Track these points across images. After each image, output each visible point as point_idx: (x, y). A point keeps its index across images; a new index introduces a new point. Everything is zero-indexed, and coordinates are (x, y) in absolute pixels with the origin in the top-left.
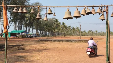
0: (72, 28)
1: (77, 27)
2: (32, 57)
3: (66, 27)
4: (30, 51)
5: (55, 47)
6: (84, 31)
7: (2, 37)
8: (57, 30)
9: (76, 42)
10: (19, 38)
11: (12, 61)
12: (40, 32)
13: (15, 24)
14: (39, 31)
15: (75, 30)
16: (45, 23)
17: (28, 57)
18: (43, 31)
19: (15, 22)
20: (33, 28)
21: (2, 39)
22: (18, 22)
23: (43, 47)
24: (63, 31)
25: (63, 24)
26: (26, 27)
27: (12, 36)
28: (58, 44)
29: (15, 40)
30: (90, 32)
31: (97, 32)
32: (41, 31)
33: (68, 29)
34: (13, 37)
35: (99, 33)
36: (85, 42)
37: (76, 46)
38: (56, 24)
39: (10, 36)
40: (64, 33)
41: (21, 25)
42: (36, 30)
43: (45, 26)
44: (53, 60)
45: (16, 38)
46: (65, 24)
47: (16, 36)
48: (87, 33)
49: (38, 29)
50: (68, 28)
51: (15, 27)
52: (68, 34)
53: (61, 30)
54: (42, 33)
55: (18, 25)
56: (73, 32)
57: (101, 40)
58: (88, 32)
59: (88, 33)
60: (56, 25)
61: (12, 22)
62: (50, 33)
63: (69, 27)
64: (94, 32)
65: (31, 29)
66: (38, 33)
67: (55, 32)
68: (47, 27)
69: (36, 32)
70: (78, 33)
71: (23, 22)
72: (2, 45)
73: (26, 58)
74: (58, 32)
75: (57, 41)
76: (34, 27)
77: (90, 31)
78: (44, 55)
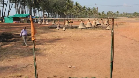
0: (88, 9)
1: (94, 8)
2: (45, 50)
3: (80, 8)
4: (41, 42)
5: (68, 36)
6: (103, 13)
7: (2, 22)
8: (69, 12)
9: (91, 30)
10: (24, 23)
11: (26, 55)
12: (48, 15)
13: (17, 5)
14: (46, 13)
15: (91, 11)
16: (53, 3)
17: (41, 50)
18: (51, 13)
19: (17, 3)
20: (39, 10)
21: (5, 26)
22: (20, 3)
23: (54, 36)
24: (76, 13)
25: (77, 4)
26: (31, 8)
27: (15, 21)
28: (71, 32)
29: (20, 27)
30: (110, 14)
31: (118, 13)
32: (50, 13)
33: (82, 11)
34: (17, 22)
35: (121, 14)
36: (103, 29)
37: (92, 35)
38: (68, 5)
39: (12, 21)
40: (78, 16)
41: (25, 7)
42: (44, 13)
43: (54, 7)
44: (67, 53)
45: (19, 23)
46: (79, 4)
47: (19, 21)
48: (106, 15)
49: (46, 11)
50: (83, 9)
51: (17, 9)
52: (83, 17)
53: (74, 12)
54: (50, 16)
55: (21, 6)
56: (89, 13)
57: (121, 25)
58: (108, 13)
59: (108, 15)
60: (68, 7)
61: (13, 3)
62: (60, 15)
63: (84, 7)
64: (115, 13)
65: (37, 11)
66: (46, 16)
67: (66, 15)
68: (56, 8)
69: (43, 15)
70: (95, 15)
71: (27, 2)
72: (7, 34)
73: (39, 51)
74: (71, 14)
75: (70, 28)
76: (41, 8)
77: (109, 12)
78: (57, 47)
